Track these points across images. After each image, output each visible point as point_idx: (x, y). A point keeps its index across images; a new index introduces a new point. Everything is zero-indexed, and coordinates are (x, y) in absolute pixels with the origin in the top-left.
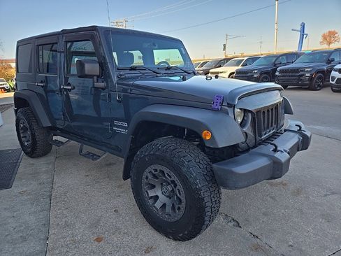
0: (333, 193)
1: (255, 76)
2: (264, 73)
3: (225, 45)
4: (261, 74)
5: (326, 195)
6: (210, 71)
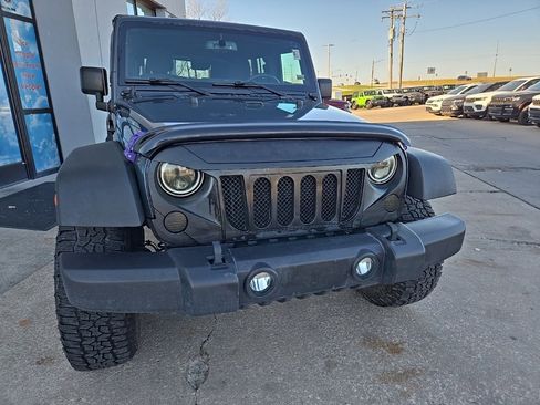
6: (535, 98)
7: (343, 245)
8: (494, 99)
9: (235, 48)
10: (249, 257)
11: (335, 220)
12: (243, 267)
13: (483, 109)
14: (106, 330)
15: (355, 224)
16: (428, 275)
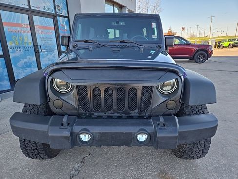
7: (132, 125)
9: (124, 24)
10: (82, 124)
11: (136, 111)
12: (77, 129)
14: (35, 145)
15: (148, 114)
16: (199, 147)
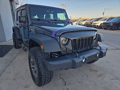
0: (116, 79)
1: (111, 25)
2: (115, 24)
3: (104, 13)
4: (114, 25)
5: (112, 79)
6: (93, 22)
8: (85, 23)
11: (89, 47)
13: (83, 25)
14: (50, 75)
15: (92, 47)
